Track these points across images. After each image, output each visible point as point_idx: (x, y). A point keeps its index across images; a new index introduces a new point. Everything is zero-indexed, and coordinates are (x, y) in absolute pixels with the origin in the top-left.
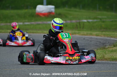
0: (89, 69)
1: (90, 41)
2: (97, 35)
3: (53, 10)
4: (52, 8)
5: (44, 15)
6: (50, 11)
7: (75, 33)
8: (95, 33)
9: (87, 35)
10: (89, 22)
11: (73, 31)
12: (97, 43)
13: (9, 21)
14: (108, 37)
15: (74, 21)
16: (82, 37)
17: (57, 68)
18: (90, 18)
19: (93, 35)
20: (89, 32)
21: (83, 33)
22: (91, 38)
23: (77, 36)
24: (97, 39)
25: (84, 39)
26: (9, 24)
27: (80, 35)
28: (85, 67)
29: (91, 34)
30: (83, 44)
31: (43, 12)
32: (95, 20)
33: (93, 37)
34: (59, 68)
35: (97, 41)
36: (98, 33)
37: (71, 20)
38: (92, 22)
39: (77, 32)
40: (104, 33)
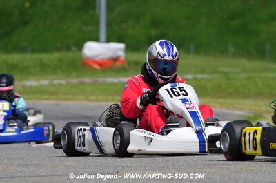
3: (121, 54)
4: (120, 49)
5: (101, 64)
6: (115, 56)
14: (228, 109)
40: (221, 100)
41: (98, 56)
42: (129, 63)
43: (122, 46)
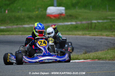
0: (100, 69)
1: (101, 42)
2: (107, 36)
3: (64, 12)
4: (63, 10)
5: (55, 16)
6: (61, 13)
7: (86, 34)
8: (105, 33)
9: (97, 36)
10: (99, 23)
11: (84, 32)
12: (107, 44)
13: (20, 23)
15: (84, 22)
16: (92, 38)
17: (69, 68)
18: (100, 19)
19: (103, 36)
20: (100, 33)
21: (93, 34)
22: (102, 38)
23: (88, 36)
24: (107, 39)
25: (94, 39)
26: (20, 26)
27: (90, 36)
28: (96, 67)
29: (101, 35)
30: (94, 45)
31: (54, 14)
32: (105, 21)
33: (103, 37)
34: (70, 69)
35: (108, 42)
36: (108, 33)
37: (81, 21)
38: (102, 22)
39: (87, 32)
40: (114, 33)
41: (53, 13)
42: (67, 16)
43: (63, 8)
